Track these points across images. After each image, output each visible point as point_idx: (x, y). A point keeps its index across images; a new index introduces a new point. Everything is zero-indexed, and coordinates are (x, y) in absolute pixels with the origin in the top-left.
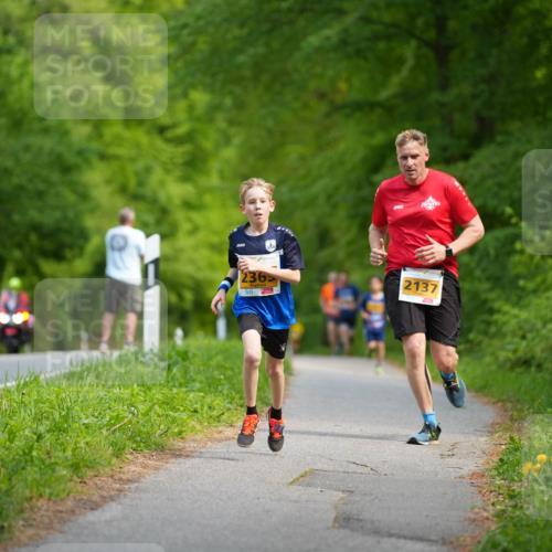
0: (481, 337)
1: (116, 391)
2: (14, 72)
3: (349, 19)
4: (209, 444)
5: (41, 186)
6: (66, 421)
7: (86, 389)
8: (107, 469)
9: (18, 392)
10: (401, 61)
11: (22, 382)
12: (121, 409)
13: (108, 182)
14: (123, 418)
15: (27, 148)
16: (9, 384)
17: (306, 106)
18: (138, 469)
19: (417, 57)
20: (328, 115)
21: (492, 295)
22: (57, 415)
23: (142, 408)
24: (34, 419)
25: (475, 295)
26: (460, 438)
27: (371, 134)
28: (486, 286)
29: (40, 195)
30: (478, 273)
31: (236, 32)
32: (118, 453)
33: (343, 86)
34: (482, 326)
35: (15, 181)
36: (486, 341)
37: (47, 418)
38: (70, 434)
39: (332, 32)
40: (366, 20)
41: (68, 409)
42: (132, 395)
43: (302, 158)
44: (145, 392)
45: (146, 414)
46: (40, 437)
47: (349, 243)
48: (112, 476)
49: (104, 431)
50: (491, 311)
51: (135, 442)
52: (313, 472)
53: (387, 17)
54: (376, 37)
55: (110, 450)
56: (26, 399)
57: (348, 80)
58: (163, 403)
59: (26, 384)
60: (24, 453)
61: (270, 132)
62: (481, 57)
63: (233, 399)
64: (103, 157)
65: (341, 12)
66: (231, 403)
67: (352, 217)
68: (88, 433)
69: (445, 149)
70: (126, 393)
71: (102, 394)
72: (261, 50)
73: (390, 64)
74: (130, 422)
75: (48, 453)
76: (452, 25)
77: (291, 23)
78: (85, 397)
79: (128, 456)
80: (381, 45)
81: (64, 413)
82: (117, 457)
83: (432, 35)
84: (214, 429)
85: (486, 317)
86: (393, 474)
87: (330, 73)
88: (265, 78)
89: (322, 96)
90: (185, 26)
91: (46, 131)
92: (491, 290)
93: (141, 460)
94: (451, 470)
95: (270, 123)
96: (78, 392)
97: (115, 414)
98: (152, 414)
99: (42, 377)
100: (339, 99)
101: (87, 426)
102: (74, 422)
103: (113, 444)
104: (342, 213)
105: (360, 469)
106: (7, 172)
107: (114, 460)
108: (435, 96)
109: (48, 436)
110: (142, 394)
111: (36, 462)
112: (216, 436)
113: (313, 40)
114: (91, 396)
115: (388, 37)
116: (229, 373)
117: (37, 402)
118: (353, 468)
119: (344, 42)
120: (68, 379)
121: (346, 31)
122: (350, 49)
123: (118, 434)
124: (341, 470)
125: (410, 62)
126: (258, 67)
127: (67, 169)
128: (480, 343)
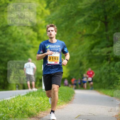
0: (116, 85)
1: (37, 98)
2: (14, 29)
3: (86, 17)
4: (58, 109)
5: (19, 54)
6: (26, 105)
7: (30, 98)
8: (35, 115)
9: (16, 99)
10: (97, 25)
11: (17, 96)
12: (38, 102)
13: (34, 53)
14: (39, 104)
15: (17, 46)
16: (14, 97)
17: (77, 35)
18: (42, 115)
19: (101, 25)
20: (82, 37)
21: (118, 76)
22: (24, 104)
23: (43, 102)
24: (20, 104)
25: (114, 76)
26: (113, 108)
27: (91, 41)
28: (117, 74)
29: (19, 56)
30: (115, 71)
31: (61, 20)
32: (38, 112)
33: (85, 31)
34: (116, 83)
35: (14, 53)
36: (117, 86)
37: (22, 104)
38: (27, 107)
39: (82, 19)
40: (89, 17)
41: (27, 102)
42: (40, 99)
43: (76, 47)
44: (43, 98)
45: (44, 103)
46: (21, 108)
47: (87, 65)
48: (37, 117)
49: (35, 107)
50: (118, 79)
51: (42, 109)
52: (80, 115)
53: (94, 16)
54: (92, 20)
55: (36, 111)
56: (18, 100)
57: (86, 30)
58: (47, 100)
59: (17, 97)
60: (18, 112)
61: (69, 41)
62: (115, 24)
63: (62, 99)
64: (33, 47)
65: (84, 15)
66: (62, 100)
67: (87, 59)
68: (31, 107)
69: (107, 44)
70: (39, 98)
71: (34, 99)
72: (66, 23)
73: (95, 26)
74: (40, 105)
75: (23, 112)
76: (108, 17)
77: (73, 18)
78: (30, 99)
79: (40, 112)
80: (93, 22)
81: (26, 103)
82: (38, 113)
83: (104, 20)
84: (59, 106)
85: (117, 81)
86: (98, 116)
87: (82, 28)
88: (68, 30)
89: (80, 33)
90: (50, 19)
91: (20, 42)
92: (118, 75)
93: (43, 113)
94: (111, 115)
95: (69, 39)
96: (29, 98)
97: (37, 103)
98: (45, 103)
99: (21, 95)
100: (84, 34)
101: (31, 106)
102: (28, 105)
103: (37, 110)
104: (85, 58)
105: (91, 115)
106: (12, 51)
107: (37, 113)
108: (105, 33)
109: (23, 108)
110: (43, 99)
111: (20, 114)
112: (59, 107)
113: (78, 21)
114: (32, 99)
115: (94, 20)
116: (61, 94)
117: (20, 101)
118: (89, 114)
119: (85, 22)
120: (26, 96)
121: (85, 19)
122: (86, 23)
123: (38, 107)
124: (87, 115)
125: (99, 26)
126: (66, 27)
127: (25, 50)
128: (116, 86)
